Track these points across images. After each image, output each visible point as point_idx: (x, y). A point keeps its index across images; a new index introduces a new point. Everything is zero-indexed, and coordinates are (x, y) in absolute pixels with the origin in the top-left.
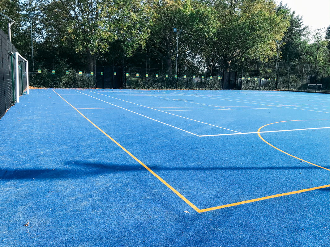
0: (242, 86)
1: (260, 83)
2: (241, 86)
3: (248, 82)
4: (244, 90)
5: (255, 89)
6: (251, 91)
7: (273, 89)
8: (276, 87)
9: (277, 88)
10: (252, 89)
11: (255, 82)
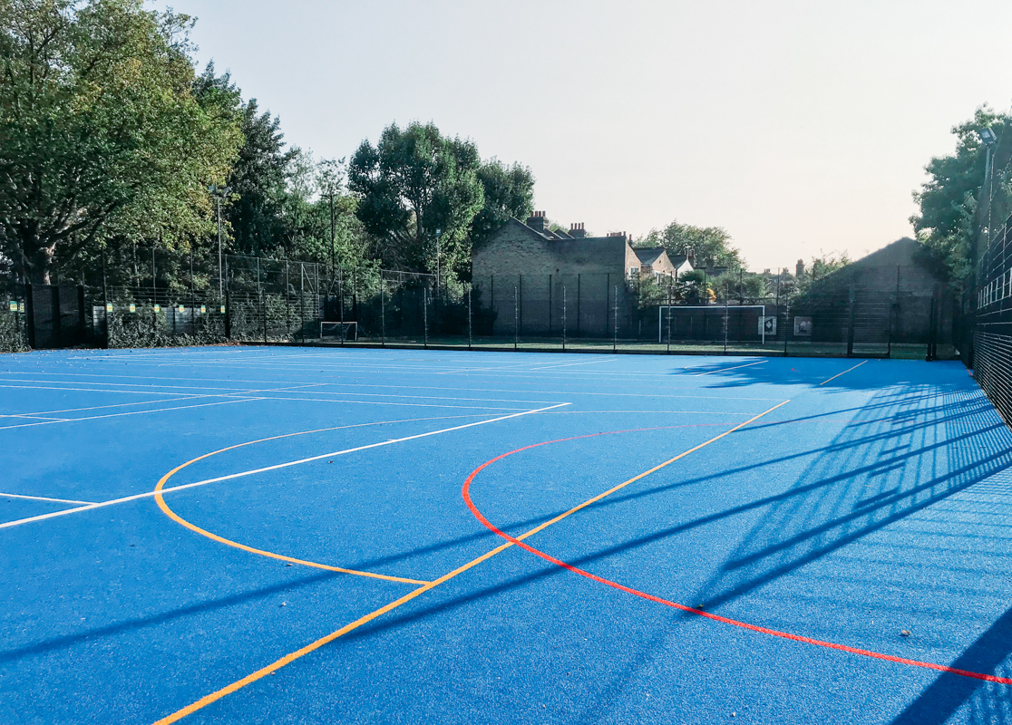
0: (111, 333)
1: (174, 323)
2: (107, 335)
3: (128, 319)
4: (120, 347)
5: (159, 344)
6: (145, 350)
7: (217, 342)
8: (228, 335)
9: (229, 338)
10: (147, 345)
11: (155, 318)
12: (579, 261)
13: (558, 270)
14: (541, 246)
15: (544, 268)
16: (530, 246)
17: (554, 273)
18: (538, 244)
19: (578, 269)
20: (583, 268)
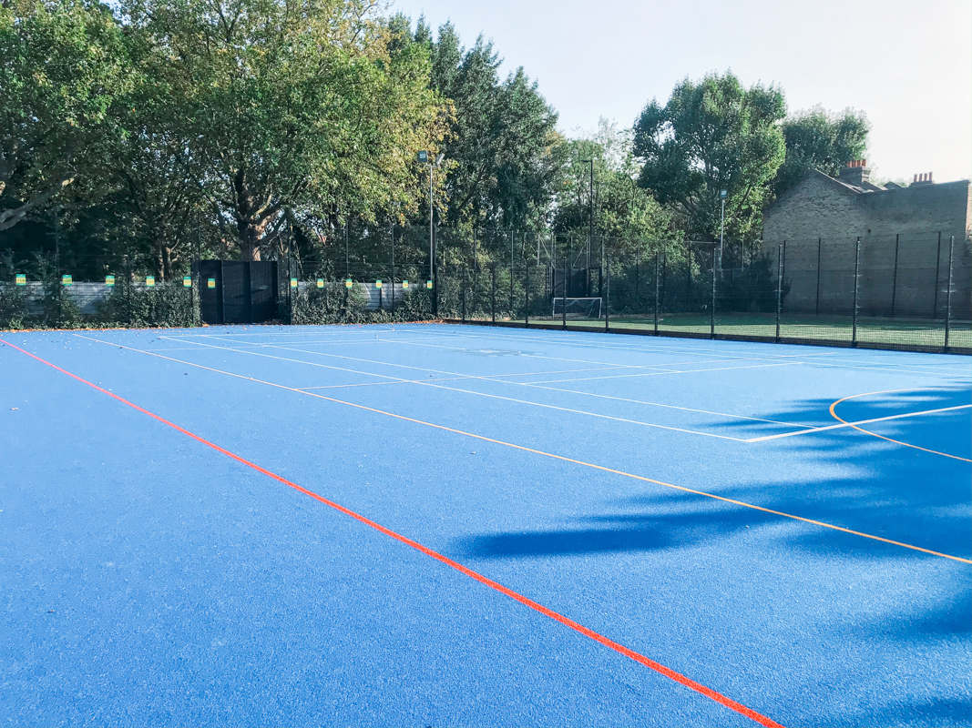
2: (290, 311)
3: (315, 295)
4: (304, 323)
7: (421, 319)
8: (434, 311)
9: (436, 315)
12: (900, 218)
13: (869, 231)
14: (847, 202)
15: (852, 228)
16: (834, 202)
17: (864, 234)
18: (844, 199)
19: (896, 228)
20: (904, 227)
